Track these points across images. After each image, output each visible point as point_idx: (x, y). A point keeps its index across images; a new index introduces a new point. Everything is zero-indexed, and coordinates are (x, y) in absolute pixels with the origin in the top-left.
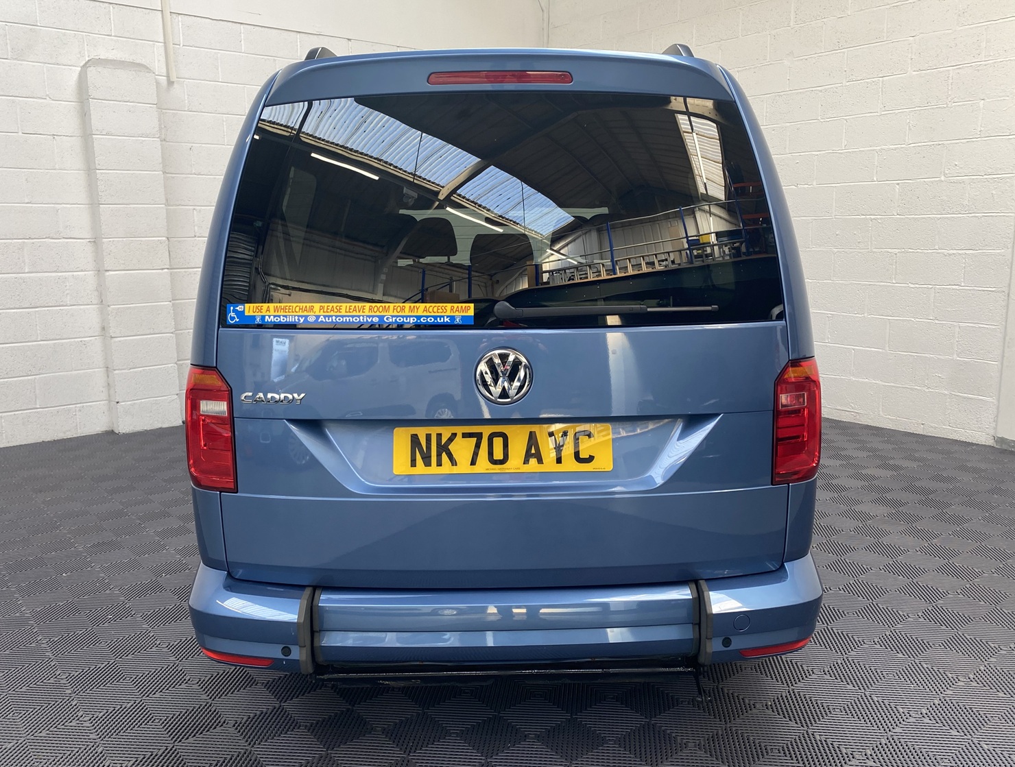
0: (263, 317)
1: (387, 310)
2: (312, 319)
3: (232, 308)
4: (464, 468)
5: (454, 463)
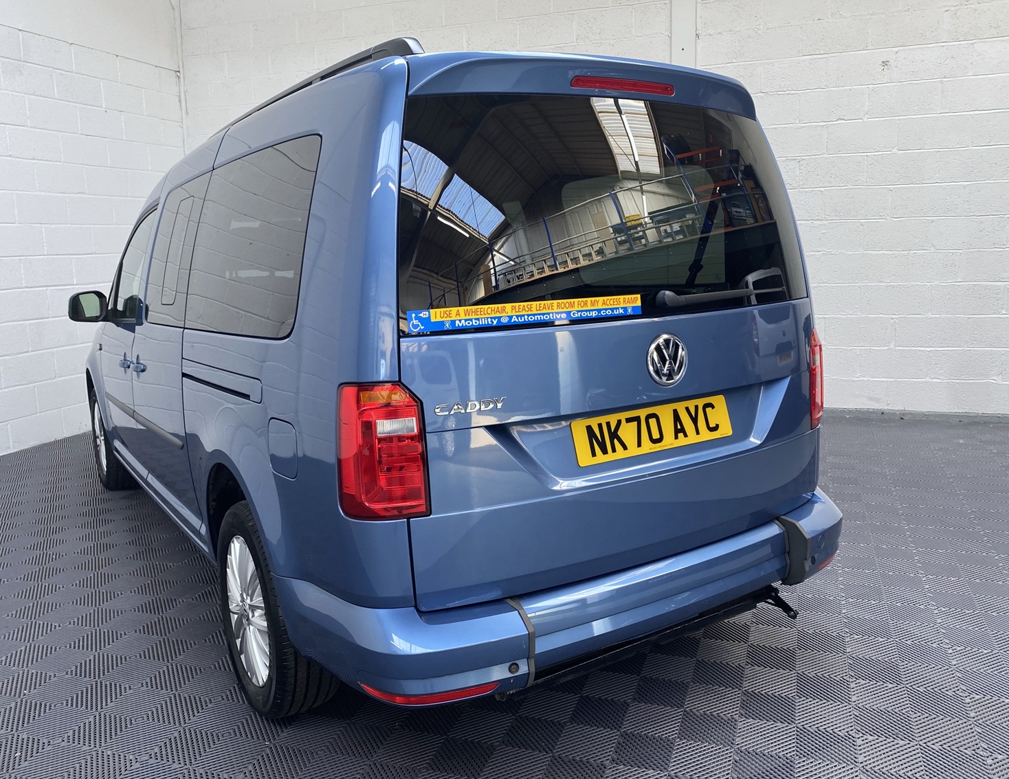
0: (453, 322)
1: (572, 305)
2: (505, 321)
3: (414, 315)
4: (633, 451)
5: (625, 448)
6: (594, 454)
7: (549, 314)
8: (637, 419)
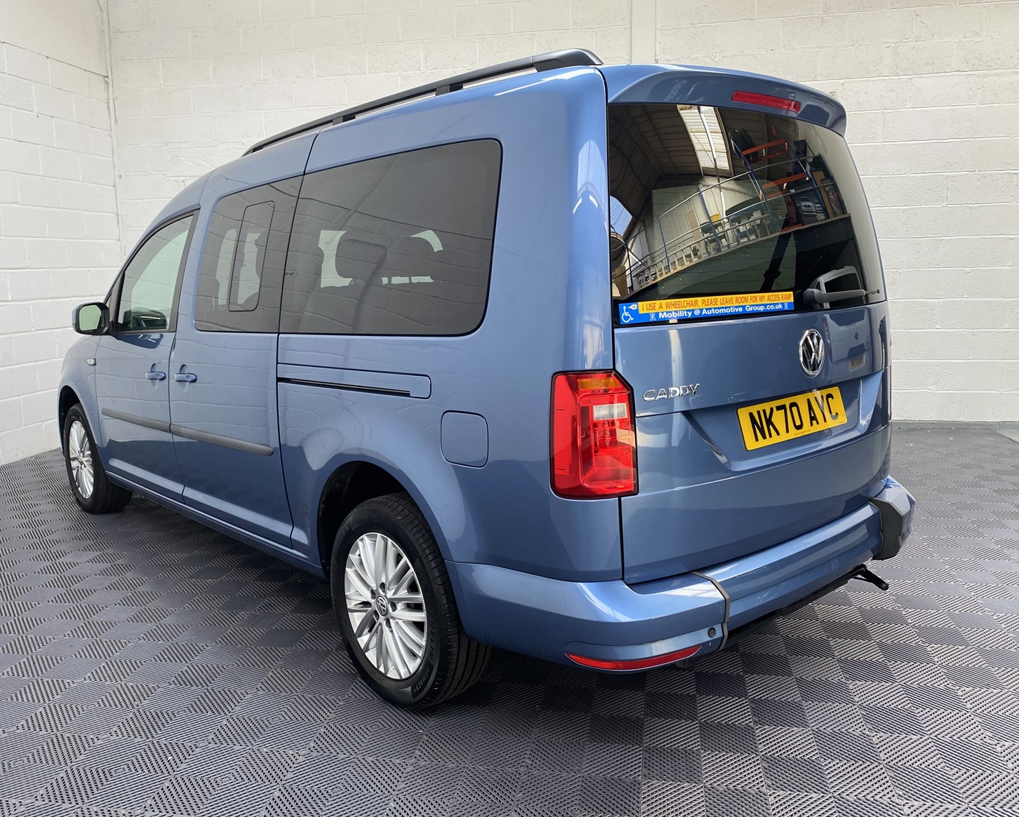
0: (657, 314)
1: (746, 300)
2: (697, 313)
3: (625, 308)
4: (784, 437)
5: (778, 434)
6: (757, 440)
7: (729, 307)
8: (783, 407)
